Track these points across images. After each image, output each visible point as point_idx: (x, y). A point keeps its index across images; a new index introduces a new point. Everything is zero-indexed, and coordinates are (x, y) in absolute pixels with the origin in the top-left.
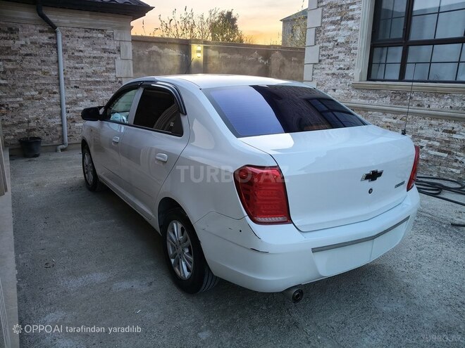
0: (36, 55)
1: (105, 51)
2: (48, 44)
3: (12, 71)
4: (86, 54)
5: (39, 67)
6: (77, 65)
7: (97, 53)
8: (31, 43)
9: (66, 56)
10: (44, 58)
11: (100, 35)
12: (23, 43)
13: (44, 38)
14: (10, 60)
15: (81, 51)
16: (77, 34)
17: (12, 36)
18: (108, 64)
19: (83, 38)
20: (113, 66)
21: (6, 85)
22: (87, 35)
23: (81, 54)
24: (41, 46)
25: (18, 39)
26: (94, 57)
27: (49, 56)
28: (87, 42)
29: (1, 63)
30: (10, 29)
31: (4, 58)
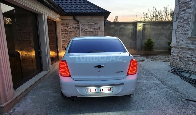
0: (73, 32)
1: (95, 29)
2: (77, 28)
3: (67, 36)
4: (88, 30)
5: (74, 35)
6: (85, 34)
7: (91, 30)
8: (72, 28)
9: (82, 31)
10: (75, 32)
11: (93, 24)
12: (70, 28)
13: (76, 26)
14: (66, 33)
15: (87, 29)
16: (86, 24)
17: (67, 26)
18: (95, 33)
20: (97, 34)
21: (65, 41)
22: (89, 24)
23: (87, 30)
24: (75, 29)
25: (69, 27)
26: (91, 31)
27: (77, 31)
28: (89, 26)
29: (63, 34)
30: (67, 24)
31: (65, 32)
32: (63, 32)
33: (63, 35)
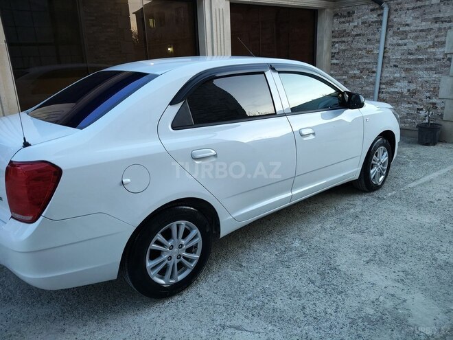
0: (363, 35)
1: (436, 20)
2: (376, 22)
3: (344, 51)
4: (412, 28)
5: (365, 46)
6: (400, 42)
7: (424, 25)
8: (362, 23)
9: (390, 32)
10: (370, 37)
12: (356, 24)
13: (374, 17)
14: (344, 42)
15: (407, 25)
16: (407, 6)
17: (349, 19)
18: (437, 37)
19: (413, 9)
20: (443, 39)
21: (337, 64)
22: (418, 4)
23: (407, 28)
24: (370, 25)
25: (353, 22)
26: (422, 31)
27: (374, 34)
28: (417, 13)
29: (337, 45)
30: (349, 13)
31: (340, 40)
32: (336, 40)
33: (336, 48)
